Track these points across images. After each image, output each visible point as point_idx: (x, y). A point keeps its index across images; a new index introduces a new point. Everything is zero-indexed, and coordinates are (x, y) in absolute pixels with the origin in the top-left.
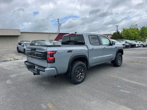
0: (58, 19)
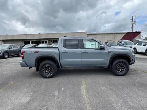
0: (132, 17)
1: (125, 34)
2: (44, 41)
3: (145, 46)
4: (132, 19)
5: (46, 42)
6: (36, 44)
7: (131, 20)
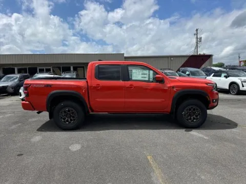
0: (197, 30)
1: (188, 58)
2: (45, 68)
3: (228, 78)
4: (197, 34)
5: (48, 71)
6: (28, 74)
7: (195, 34)
